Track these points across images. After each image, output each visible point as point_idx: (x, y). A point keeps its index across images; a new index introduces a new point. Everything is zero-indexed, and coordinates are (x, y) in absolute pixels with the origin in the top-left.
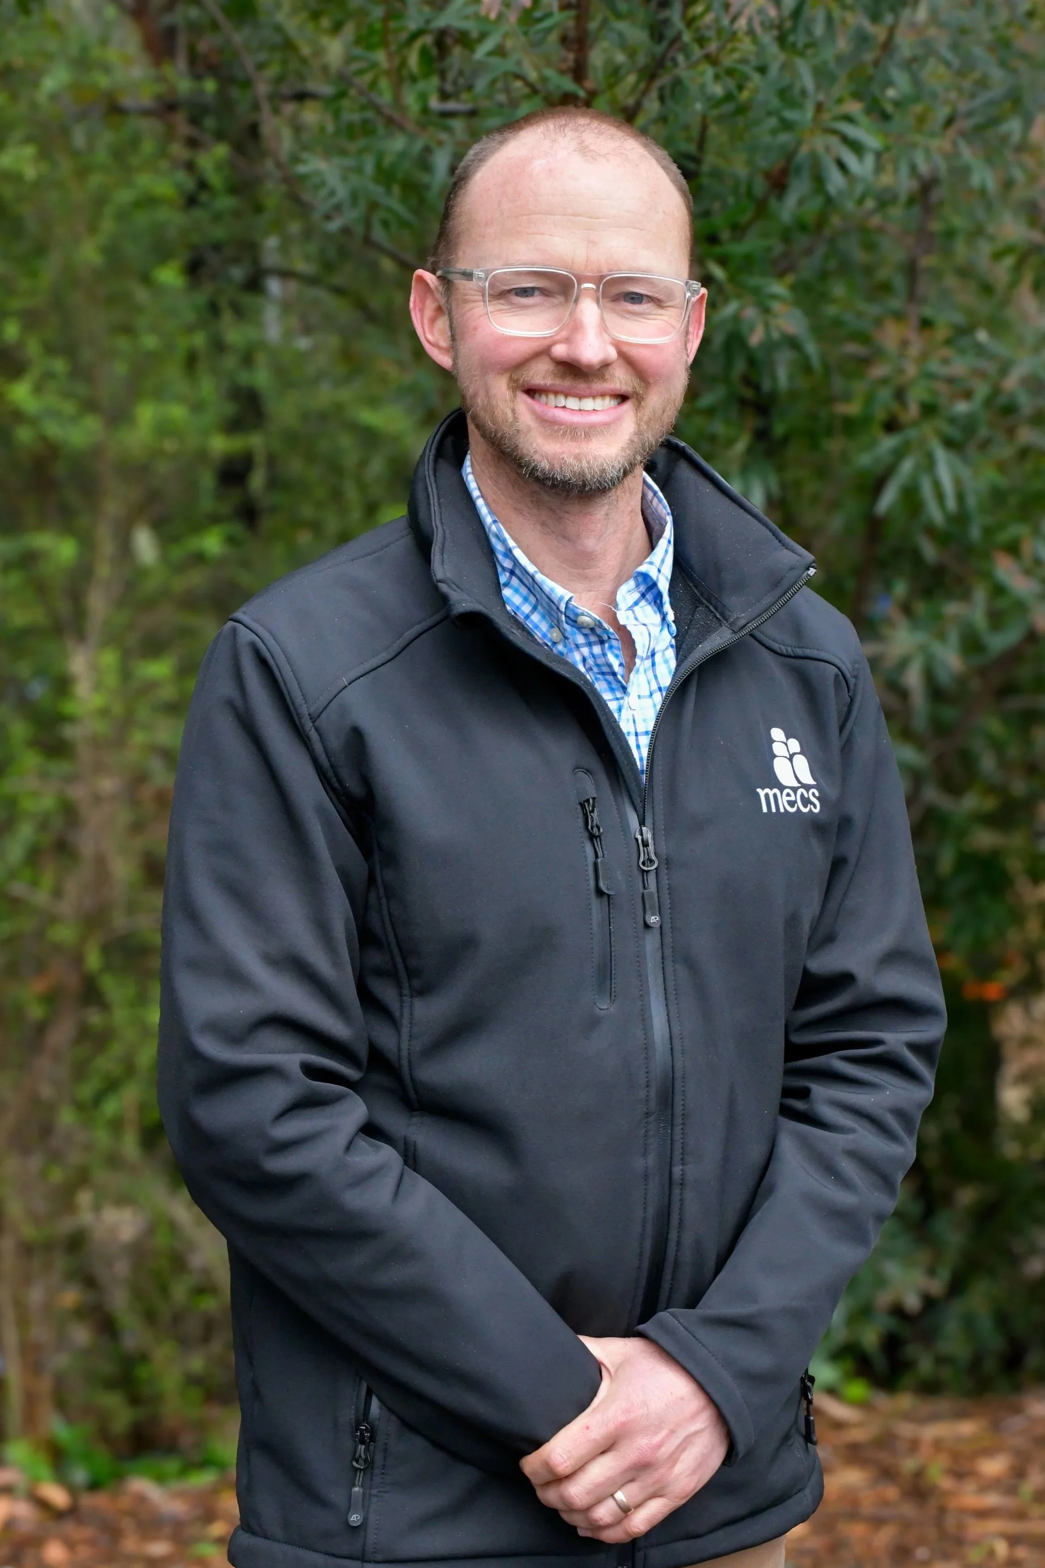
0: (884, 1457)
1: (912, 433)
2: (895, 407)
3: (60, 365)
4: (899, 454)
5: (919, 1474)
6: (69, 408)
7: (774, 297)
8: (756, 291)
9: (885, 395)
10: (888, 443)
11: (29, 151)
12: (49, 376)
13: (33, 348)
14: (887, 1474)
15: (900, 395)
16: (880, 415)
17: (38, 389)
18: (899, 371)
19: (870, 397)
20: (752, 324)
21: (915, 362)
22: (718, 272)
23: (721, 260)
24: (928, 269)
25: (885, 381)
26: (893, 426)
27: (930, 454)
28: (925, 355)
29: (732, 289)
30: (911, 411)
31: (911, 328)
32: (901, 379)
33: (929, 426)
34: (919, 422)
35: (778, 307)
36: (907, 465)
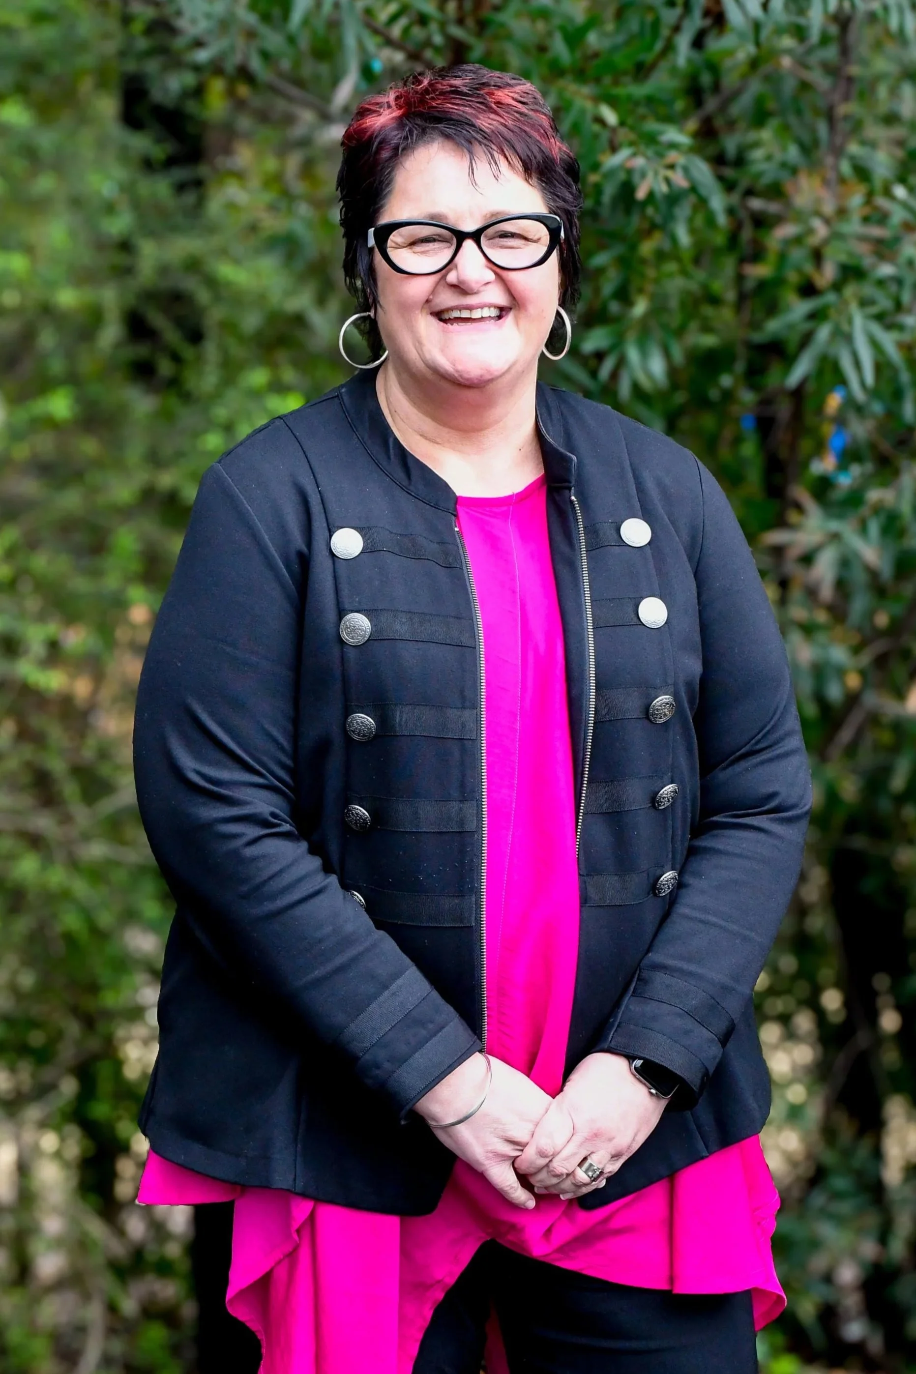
1: (830, 298)
2: (809, 268)
4: (816, 316)
7: (673, 146)
8: (651, 139)
9: (797, 255)
10: (802, 307)
15: (817, 256)
16: (793, 277)
18: (811, 231)
19: (782, 257)
20: (643, 175)
21: (827, 221)
22: (610, 116)
23: (613, 102)
24: (846, 118)
25: (798, 240)
26: (808, 290)
27: (850, 321)
28: (842, 212)
29: (624, 135)
30: (829, 273)
31: (826, 182)
32: (814, 241)
33: (850, 290)
34: (837, 287)
35: (673, 156)
36: (824, 333)
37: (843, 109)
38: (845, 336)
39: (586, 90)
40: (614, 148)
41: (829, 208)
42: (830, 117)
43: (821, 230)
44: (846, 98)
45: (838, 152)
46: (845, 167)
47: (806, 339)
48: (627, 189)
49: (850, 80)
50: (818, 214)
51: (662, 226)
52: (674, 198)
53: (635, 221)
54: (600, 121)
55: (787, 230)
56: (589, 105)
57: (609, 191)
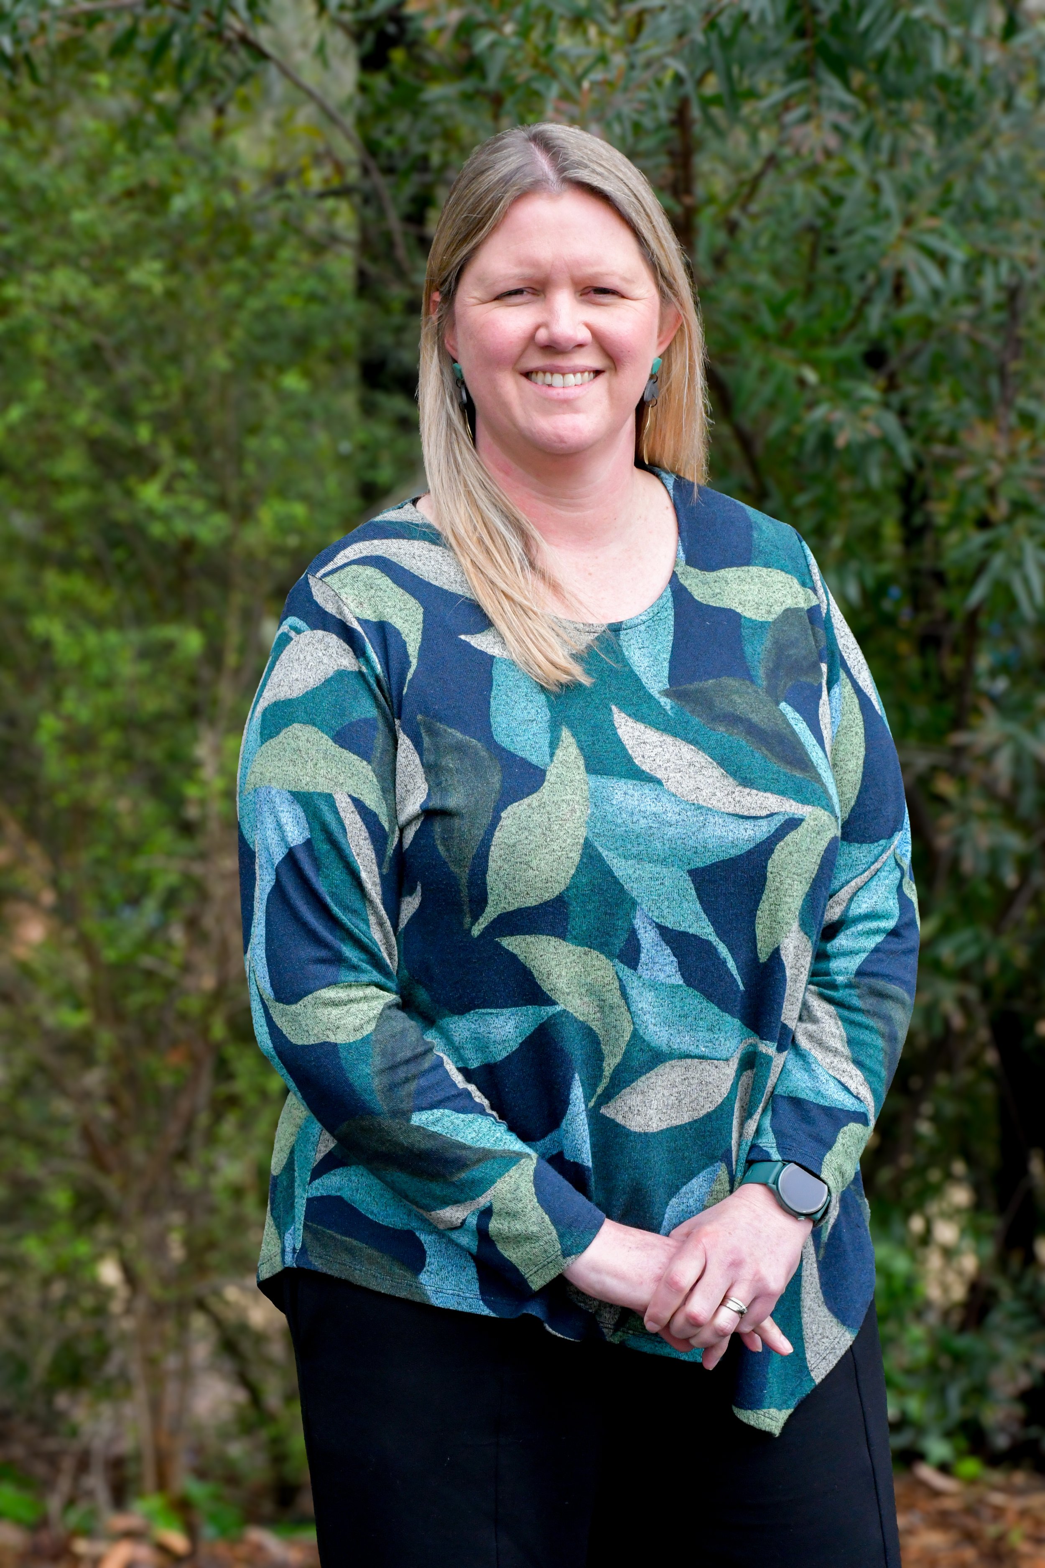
0: (970, 1523)
1: (1003, 531)
2: (985, 504)
3: (188, 466)
4: (991, 546)
5: (1001, 1538)
6: (199, 506)
7: (865, 400)
8: (846, 395)
9: (976, 493)
10: (978, 538)
11: (157, 266)
12: (180, 475)
13: (165, 450)
14: (970, 1537)
15: (992, 493)
16: (971, 512)
17: (168, 489)
18: (986, 472)
19: (961, 496)
20: (841, 426)
21: (1001, 463)
22: (811, 376)
23: (815, 364)
24: (1017, 374)
25: (974, 480)
26: (984, 523)
27: (1021, 549)
28: (1013, 456)
29: (825, 392)
30: (1002, 509)
31: (999, 429)
32: (990, 480)
33: (1021, 523)
34: (1009, 520)
35: (867, 410)
36: (998, 561)
37: (1014, 366)
38: (1018, 564)
39: (788, 353)
40: (811, 405)
41: (1002, 451)
42: (1003, 374)
43: (996, 471)
44: (1016, 356)
45: (1008, 403)
46: (1013, 419)
47: (981, 568)
48: (826, 441)
49: (1019, 341)
50: (992, 456)
51: (856, 470)
52: (867, 447)
53: (834, 467)
54: (802, 382)
55: (966, 472)
56: (792, 369)
57: (811, 441)
